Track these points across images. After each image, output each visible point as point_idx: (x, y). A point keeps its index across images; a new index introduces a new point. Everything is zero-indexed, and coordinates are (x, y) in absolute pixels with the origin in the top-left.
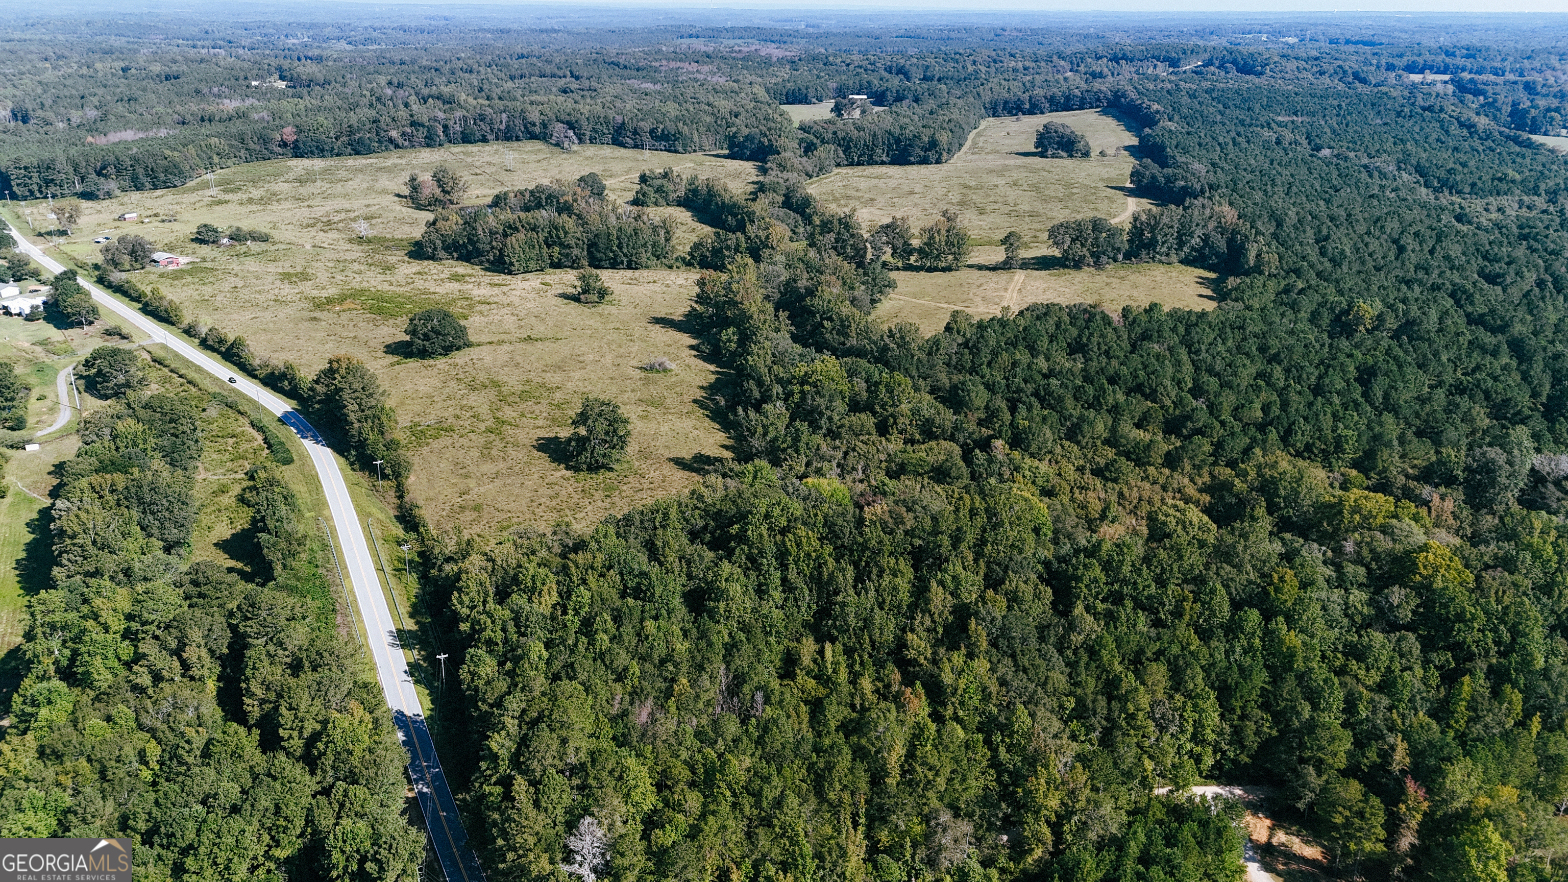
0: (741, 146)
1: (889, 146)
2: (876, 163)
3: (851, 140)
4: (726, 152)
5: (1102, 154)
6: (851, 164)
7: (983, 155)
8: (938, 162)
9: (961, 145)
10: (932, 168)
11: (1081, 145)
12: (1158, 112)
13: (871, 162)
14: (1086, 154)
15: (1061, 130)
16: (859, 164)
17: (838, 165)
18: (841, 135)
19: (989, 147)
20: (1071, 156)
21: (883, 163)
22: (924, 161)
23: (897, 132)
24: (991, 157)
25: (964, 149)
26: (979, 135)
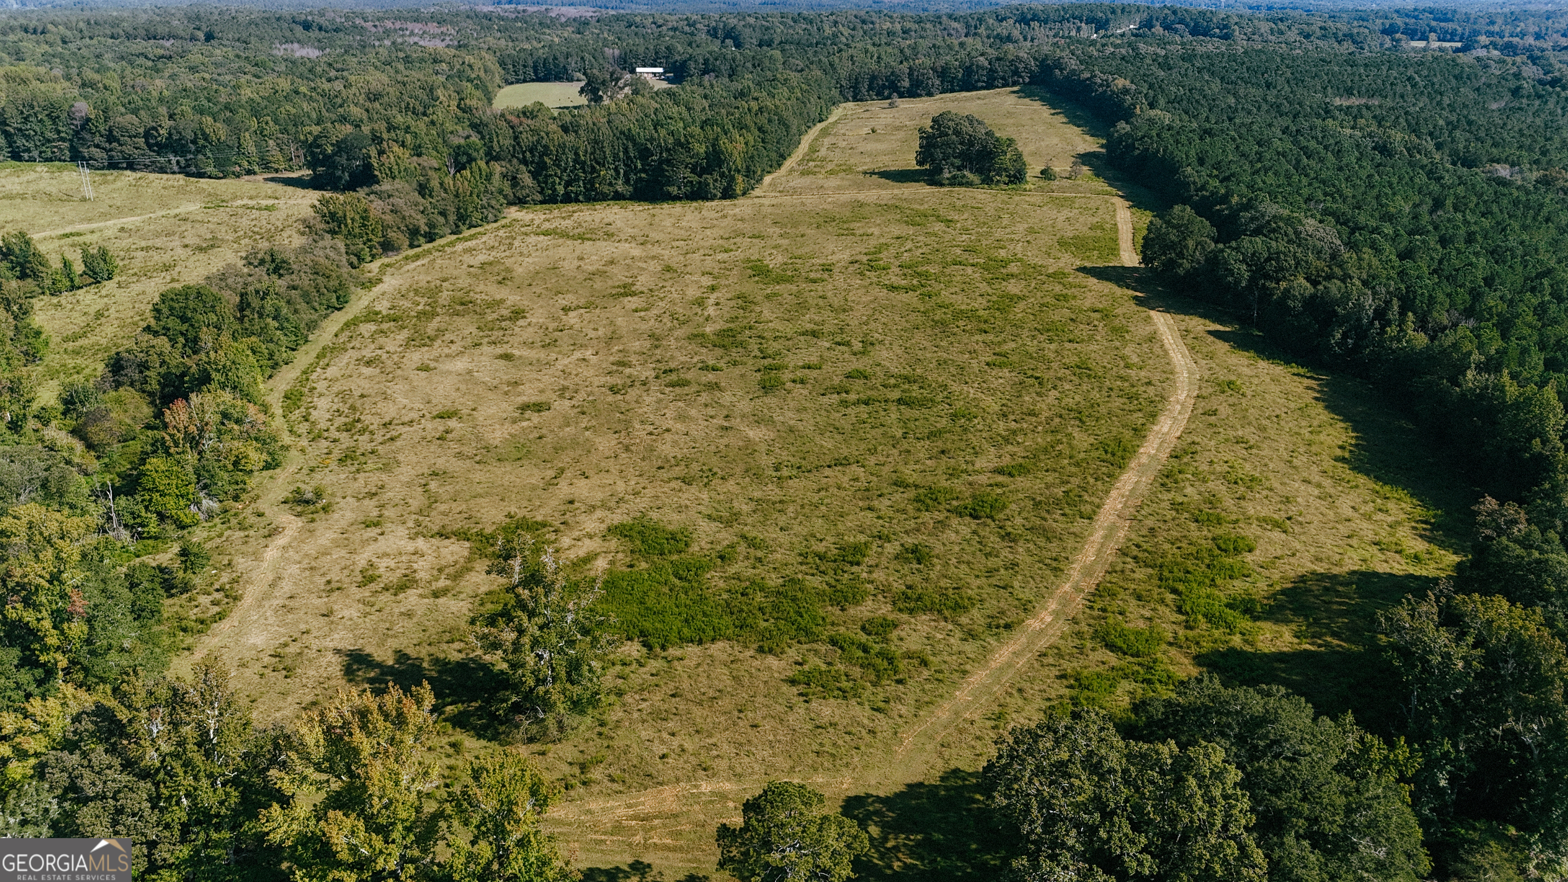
0: (327, 161)
1: (628, 162)
2: (602, 198)
3: (546, 151)
4: (306, 172)
5: (1046, 174)
6: (551, 200)
7: (820, 180)
8: (728, 194)
9: (783, 157)
10: (710, 208)
11: (1007, 159)
12: (1126, 91)
13: (593, 196)
14: (1017, 177)
15: (966, 128)
16: (568, 199)
17: (520, 202)
18: (527, 139)
19: (837, 157)
20: (987, 181)
21: (618, 197)
22: (698, 194)
23: (642, 136)
24: (833, 182)
25: (789, 163)
26: (825, 133)
